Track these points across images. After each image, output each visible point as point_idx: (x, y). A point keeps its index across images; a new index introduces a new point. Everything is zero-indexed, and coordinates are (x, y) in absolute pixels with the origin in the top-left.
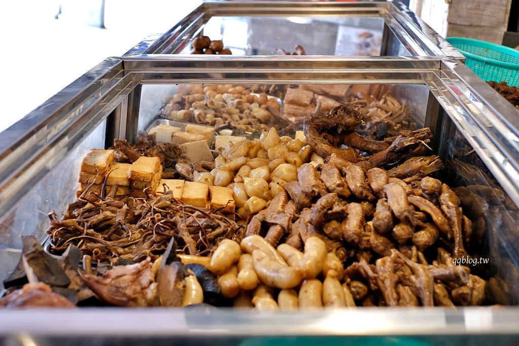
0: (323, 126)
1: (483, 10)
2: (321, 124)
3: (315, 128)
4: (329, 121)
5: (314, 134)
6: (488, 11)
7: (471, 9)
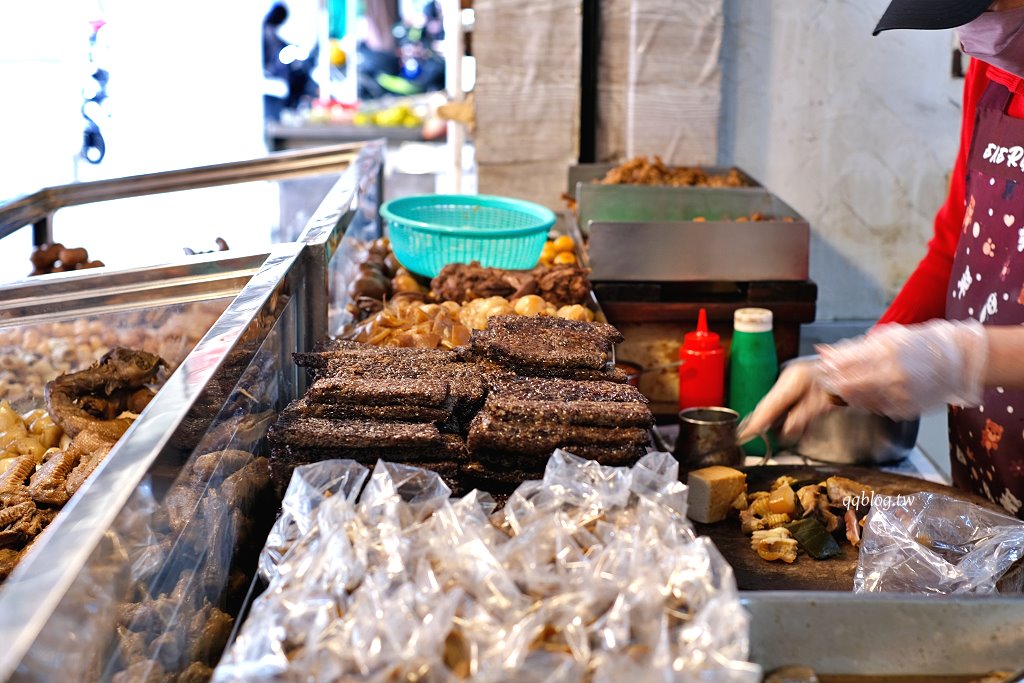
0: (78, 387)
1: (533, 134)
2: (74, 384)
3: (62, 392)
4: (90, 377)
5: (60, 402)
6: (542, 135)
7: (513, 135)
